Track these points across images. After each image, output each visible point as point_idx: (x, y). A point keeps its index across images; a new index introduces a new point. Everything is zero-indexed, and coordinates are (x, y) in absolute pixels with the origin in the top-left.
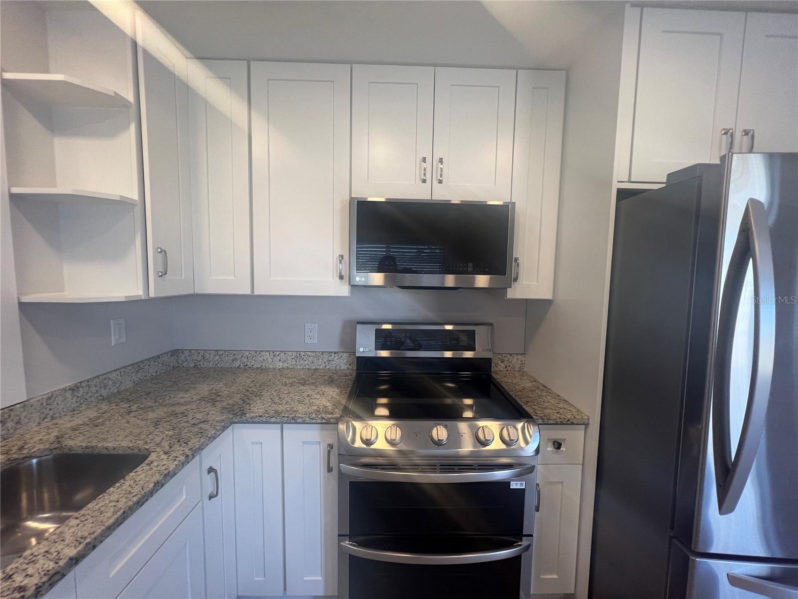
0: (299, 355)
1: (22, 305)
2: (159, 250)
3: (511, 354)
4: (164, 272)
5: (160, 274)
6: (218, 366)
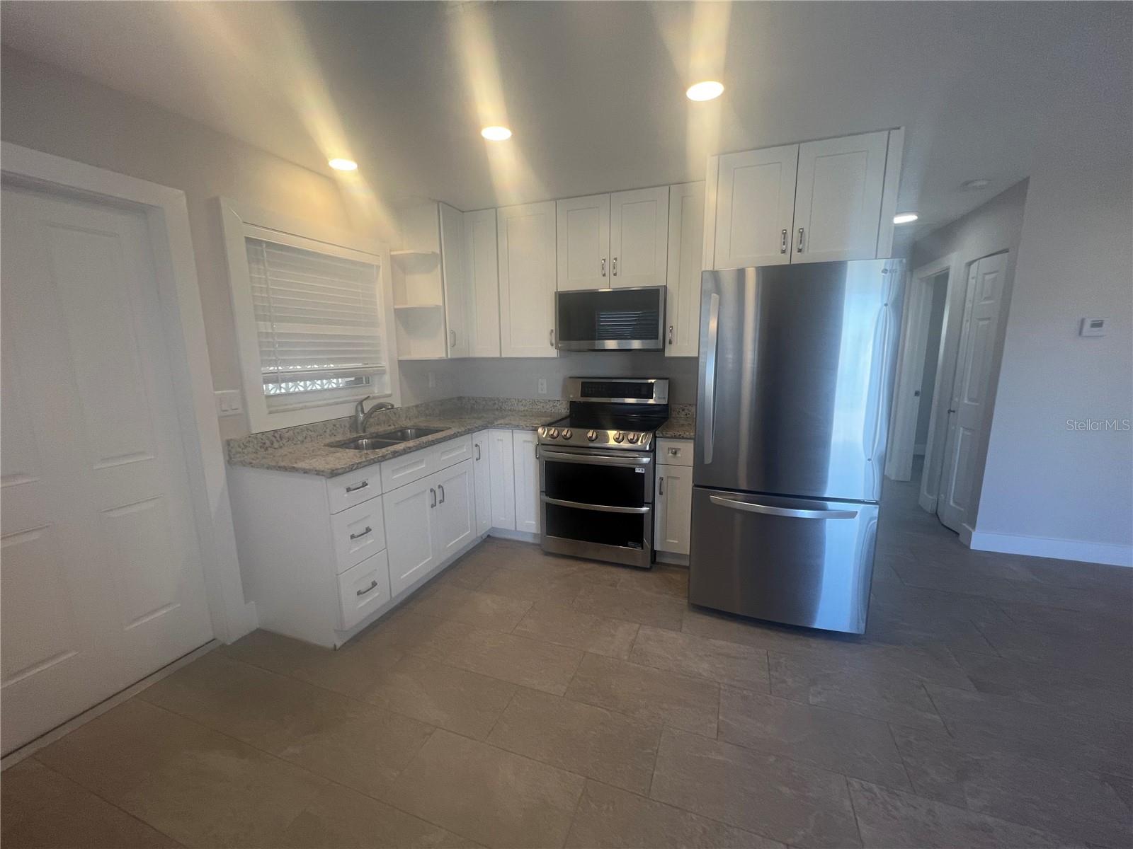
0: (534, 403)
1: (399, 361)
2: (453, 333)
3: (690, 405)
5: (452, 345)
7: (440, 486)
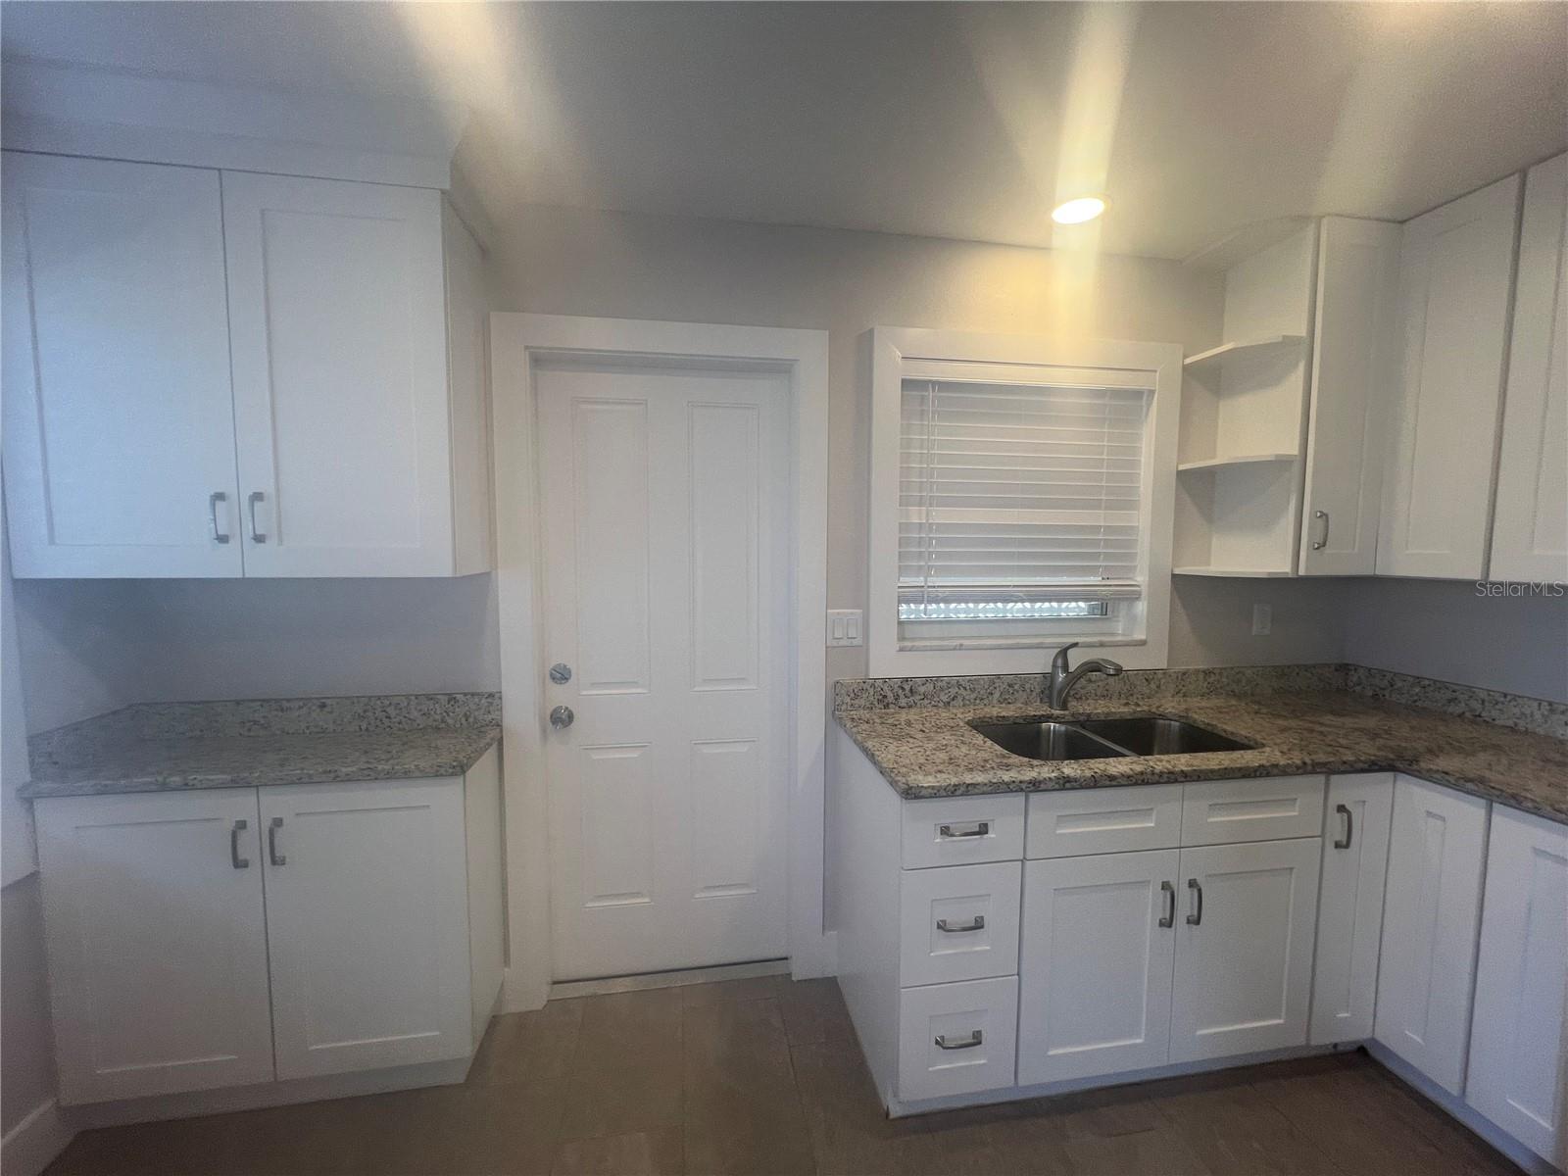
1: (1174, 576)
2: (1319, 514)
4: (1322, 544)
5: (1316, 546)
6: (1417, 704)
7: (1192, 884)
